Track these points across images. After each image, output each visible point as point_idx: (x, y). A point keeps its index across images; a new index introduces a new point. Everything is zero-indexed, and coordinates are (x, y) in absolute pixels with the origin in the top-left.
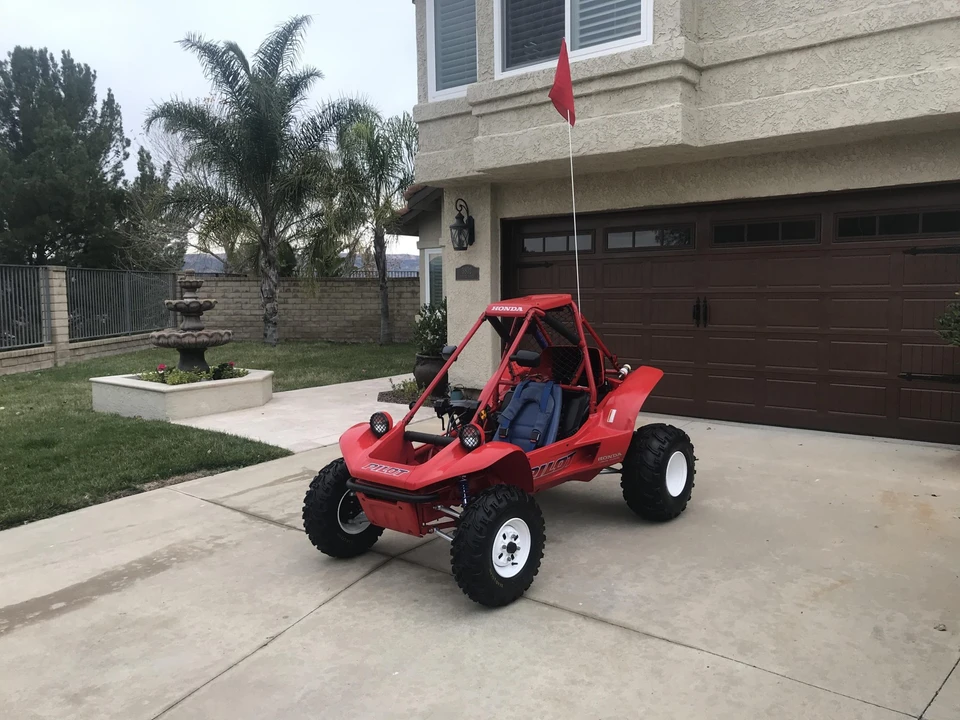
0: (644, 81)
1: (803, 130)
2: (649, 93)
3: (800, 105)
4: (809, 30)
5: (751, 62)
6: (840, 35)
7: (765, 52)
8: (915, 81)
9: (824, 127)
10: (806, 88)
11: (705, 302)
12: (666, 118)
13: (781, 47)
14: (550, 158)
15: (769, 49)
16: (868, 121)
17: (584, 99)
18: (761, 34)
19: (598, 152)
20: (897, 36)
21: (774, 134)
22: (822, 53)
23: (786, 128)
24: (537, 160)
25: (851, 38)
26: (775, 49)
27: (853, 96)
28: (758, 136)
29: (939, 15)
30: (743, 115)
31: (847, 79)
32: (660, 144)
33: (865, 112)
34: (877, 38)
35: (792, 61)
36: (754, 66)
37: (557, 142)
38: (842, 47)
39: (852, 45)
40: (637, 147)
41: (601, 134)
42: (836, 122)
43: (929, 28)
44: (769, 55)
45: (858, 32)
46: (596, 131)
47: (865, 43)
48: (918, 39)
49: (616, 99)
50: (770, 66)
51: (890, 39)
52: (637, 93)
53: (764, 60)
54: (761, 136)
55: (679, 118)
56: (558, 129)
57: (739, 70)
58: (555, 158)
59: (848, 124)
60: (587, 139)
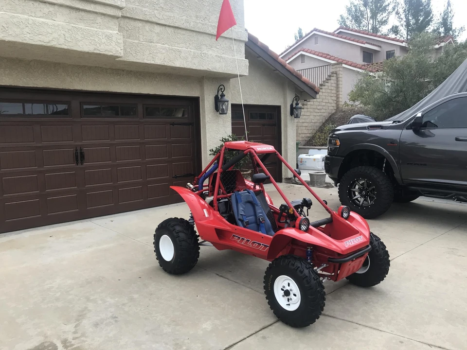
0: (97, 11)
1: (166, 64)
2: (99, 19)
3: (164, 51)
4: (165, 17)
5: (138, 22)
6: (177, 25)
7: (146, 19)
8: (203, 55)
9: (173, 65)
10: (163, 44)
11: (81, 150)
12: (114, 39)
13: (154, 20)
14: (21, 41)
15: (147, 18)
16: (188, 67)
17: (48, 5)
18: (144, 9)
19: (66, 47)
20: (194, 34)
21: (153, 62)
22: (169, 30)
23: (158, 61)
24: (7, 39)
25: (180, 28)
26: (150, 20)
27: (183, 55)
28: (146, 61)
29: (208, 31)
30: (139, 49)
31: (179, 46)
32: (111, 54)
33: (188, 63)
34: (188, 32)
35: (157, 29)
36: (140, 24)
37: (27, 30)
38: (176, 30)
39: (179, 31)
40: (95, 52)
41: (67, 35)
42: (178, 64)
43: (205, 35)
44: (147, 22)
45: (183, 27)
46: (65, 33)
47: (184, 32)
48: (201, 38)
49: (74, 14)
50: (148, 27)
51: (191, 34)
52: (92, 16)
53: (144, 23)
54: (147, 62)
55: (121, 41)
56: (27, 20)
57: (132, 23)
58: (24, 42)
59: (182, 66)
60: (55, 35)
